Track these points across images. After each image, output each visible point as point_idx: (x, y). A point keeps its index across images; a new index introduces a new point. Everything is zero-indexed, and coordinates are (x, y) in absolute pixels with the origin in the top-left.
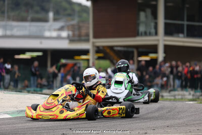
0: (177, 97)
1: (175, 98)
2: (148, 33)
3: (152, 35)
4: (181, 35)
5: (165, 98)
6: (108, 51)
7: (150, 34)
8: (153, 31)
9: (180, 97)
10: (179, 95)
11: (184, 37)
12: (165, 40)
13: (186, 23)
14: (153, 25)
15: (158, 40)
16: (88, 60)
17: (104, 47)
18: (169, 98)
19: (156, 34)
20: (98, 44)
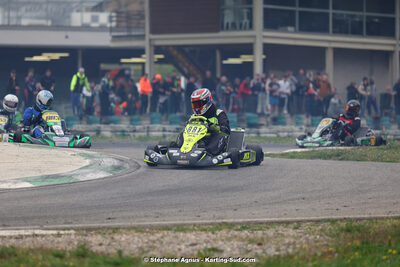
0: (281, 134)
1: (278, 136)
2: (238, 26)
3: (245, 29)
4: (290, 29)
5: (262, 135)
6: (175, 53)
7: (241, 27)
8: (246, 21)
9: (286, 134)
10: (284, 132)
11: (295, 32)
12: (265, 37)
13: (297, 9)
14: (245, 11)
15: (254, 37)
16: (143, 64)
17: (167, 46)
18: (268, 135)
19: (251, 26)
20: (158, 43)
